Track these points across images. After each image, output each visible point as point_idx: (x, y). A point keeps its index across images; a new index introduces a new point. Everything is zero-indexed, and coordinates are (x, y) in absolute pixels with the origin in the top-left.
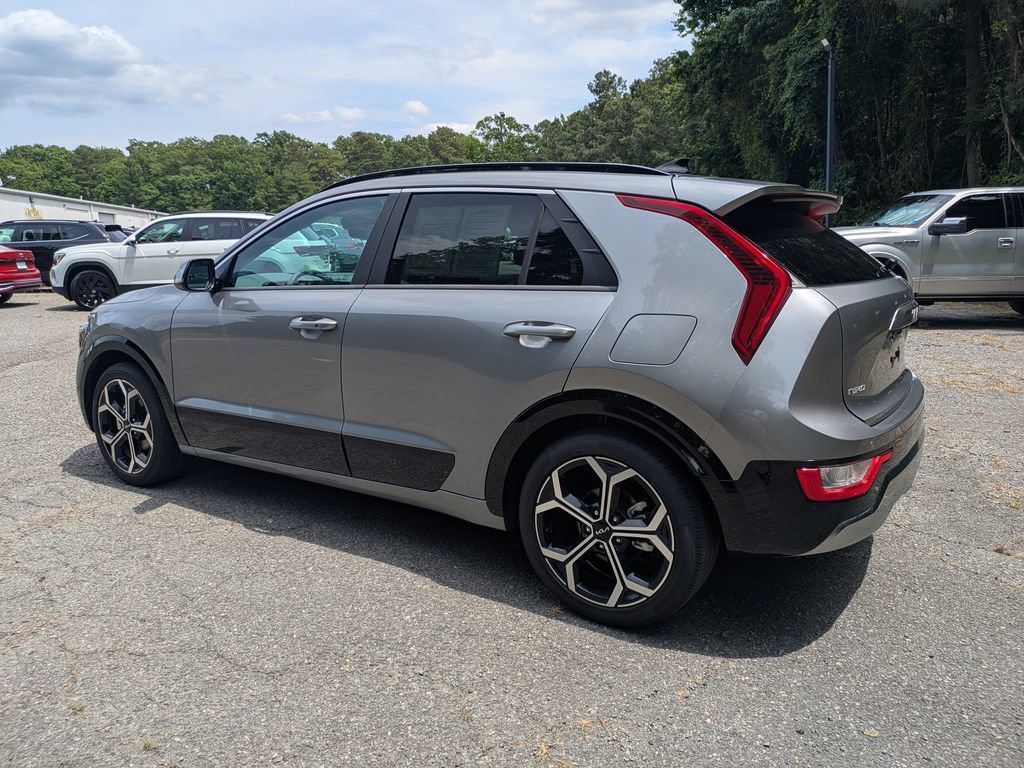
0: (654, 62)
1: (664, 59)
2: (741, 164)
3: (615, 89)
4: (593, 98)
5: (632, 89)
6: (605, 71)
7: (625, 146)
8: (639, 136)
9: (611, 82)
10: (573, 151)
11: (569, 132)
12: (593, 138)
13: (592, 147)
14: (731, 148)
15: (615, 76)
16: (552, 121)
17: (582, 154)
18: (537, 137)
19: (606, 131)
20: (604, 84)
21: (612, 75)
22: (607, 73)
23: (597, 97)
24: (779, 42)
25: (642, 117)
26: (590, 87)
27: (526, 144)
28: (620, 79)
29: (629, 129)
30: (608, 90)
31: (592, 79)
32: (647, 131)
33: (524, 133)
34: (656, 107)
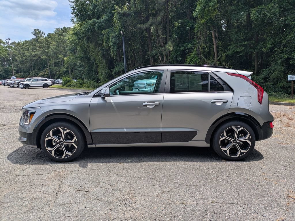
0: (55, 29)
1: (58, 28)
2: (90, 61)
3: (41, 35)
4: (34, 37)
5: (48, 35)
6: (37, 29)
7: (48, 53)
8: (53, 50)
9: (40, 33)
10: (28, 53)
11: (25, 46)
12: (35, 49)
13: (35, 52)
14: (87, 56)
15: (41, 31)
16: (17, 42)
17: (32, 54)
18: (12, 47)
19: (40, 47)
20: (37, 33)
21: (40, 30)
22: (38, 30)
23: (35, 37)
24: (106, 30)
25: (52, 44)
26: (32, 33)
27: (8, 49)
28: (43, 32)
29: (48, 48)
30: (39, 35)
31: (33, 31)
32: (55, 49)
33: (6, 45)
34: (57, 42)
